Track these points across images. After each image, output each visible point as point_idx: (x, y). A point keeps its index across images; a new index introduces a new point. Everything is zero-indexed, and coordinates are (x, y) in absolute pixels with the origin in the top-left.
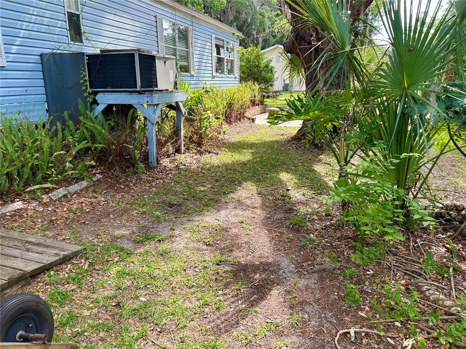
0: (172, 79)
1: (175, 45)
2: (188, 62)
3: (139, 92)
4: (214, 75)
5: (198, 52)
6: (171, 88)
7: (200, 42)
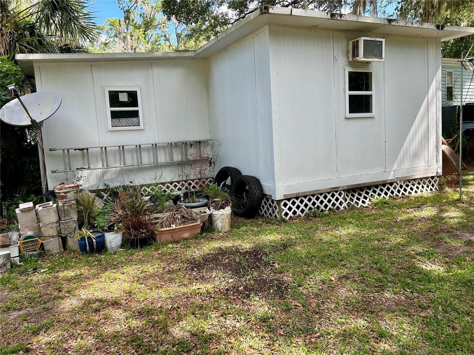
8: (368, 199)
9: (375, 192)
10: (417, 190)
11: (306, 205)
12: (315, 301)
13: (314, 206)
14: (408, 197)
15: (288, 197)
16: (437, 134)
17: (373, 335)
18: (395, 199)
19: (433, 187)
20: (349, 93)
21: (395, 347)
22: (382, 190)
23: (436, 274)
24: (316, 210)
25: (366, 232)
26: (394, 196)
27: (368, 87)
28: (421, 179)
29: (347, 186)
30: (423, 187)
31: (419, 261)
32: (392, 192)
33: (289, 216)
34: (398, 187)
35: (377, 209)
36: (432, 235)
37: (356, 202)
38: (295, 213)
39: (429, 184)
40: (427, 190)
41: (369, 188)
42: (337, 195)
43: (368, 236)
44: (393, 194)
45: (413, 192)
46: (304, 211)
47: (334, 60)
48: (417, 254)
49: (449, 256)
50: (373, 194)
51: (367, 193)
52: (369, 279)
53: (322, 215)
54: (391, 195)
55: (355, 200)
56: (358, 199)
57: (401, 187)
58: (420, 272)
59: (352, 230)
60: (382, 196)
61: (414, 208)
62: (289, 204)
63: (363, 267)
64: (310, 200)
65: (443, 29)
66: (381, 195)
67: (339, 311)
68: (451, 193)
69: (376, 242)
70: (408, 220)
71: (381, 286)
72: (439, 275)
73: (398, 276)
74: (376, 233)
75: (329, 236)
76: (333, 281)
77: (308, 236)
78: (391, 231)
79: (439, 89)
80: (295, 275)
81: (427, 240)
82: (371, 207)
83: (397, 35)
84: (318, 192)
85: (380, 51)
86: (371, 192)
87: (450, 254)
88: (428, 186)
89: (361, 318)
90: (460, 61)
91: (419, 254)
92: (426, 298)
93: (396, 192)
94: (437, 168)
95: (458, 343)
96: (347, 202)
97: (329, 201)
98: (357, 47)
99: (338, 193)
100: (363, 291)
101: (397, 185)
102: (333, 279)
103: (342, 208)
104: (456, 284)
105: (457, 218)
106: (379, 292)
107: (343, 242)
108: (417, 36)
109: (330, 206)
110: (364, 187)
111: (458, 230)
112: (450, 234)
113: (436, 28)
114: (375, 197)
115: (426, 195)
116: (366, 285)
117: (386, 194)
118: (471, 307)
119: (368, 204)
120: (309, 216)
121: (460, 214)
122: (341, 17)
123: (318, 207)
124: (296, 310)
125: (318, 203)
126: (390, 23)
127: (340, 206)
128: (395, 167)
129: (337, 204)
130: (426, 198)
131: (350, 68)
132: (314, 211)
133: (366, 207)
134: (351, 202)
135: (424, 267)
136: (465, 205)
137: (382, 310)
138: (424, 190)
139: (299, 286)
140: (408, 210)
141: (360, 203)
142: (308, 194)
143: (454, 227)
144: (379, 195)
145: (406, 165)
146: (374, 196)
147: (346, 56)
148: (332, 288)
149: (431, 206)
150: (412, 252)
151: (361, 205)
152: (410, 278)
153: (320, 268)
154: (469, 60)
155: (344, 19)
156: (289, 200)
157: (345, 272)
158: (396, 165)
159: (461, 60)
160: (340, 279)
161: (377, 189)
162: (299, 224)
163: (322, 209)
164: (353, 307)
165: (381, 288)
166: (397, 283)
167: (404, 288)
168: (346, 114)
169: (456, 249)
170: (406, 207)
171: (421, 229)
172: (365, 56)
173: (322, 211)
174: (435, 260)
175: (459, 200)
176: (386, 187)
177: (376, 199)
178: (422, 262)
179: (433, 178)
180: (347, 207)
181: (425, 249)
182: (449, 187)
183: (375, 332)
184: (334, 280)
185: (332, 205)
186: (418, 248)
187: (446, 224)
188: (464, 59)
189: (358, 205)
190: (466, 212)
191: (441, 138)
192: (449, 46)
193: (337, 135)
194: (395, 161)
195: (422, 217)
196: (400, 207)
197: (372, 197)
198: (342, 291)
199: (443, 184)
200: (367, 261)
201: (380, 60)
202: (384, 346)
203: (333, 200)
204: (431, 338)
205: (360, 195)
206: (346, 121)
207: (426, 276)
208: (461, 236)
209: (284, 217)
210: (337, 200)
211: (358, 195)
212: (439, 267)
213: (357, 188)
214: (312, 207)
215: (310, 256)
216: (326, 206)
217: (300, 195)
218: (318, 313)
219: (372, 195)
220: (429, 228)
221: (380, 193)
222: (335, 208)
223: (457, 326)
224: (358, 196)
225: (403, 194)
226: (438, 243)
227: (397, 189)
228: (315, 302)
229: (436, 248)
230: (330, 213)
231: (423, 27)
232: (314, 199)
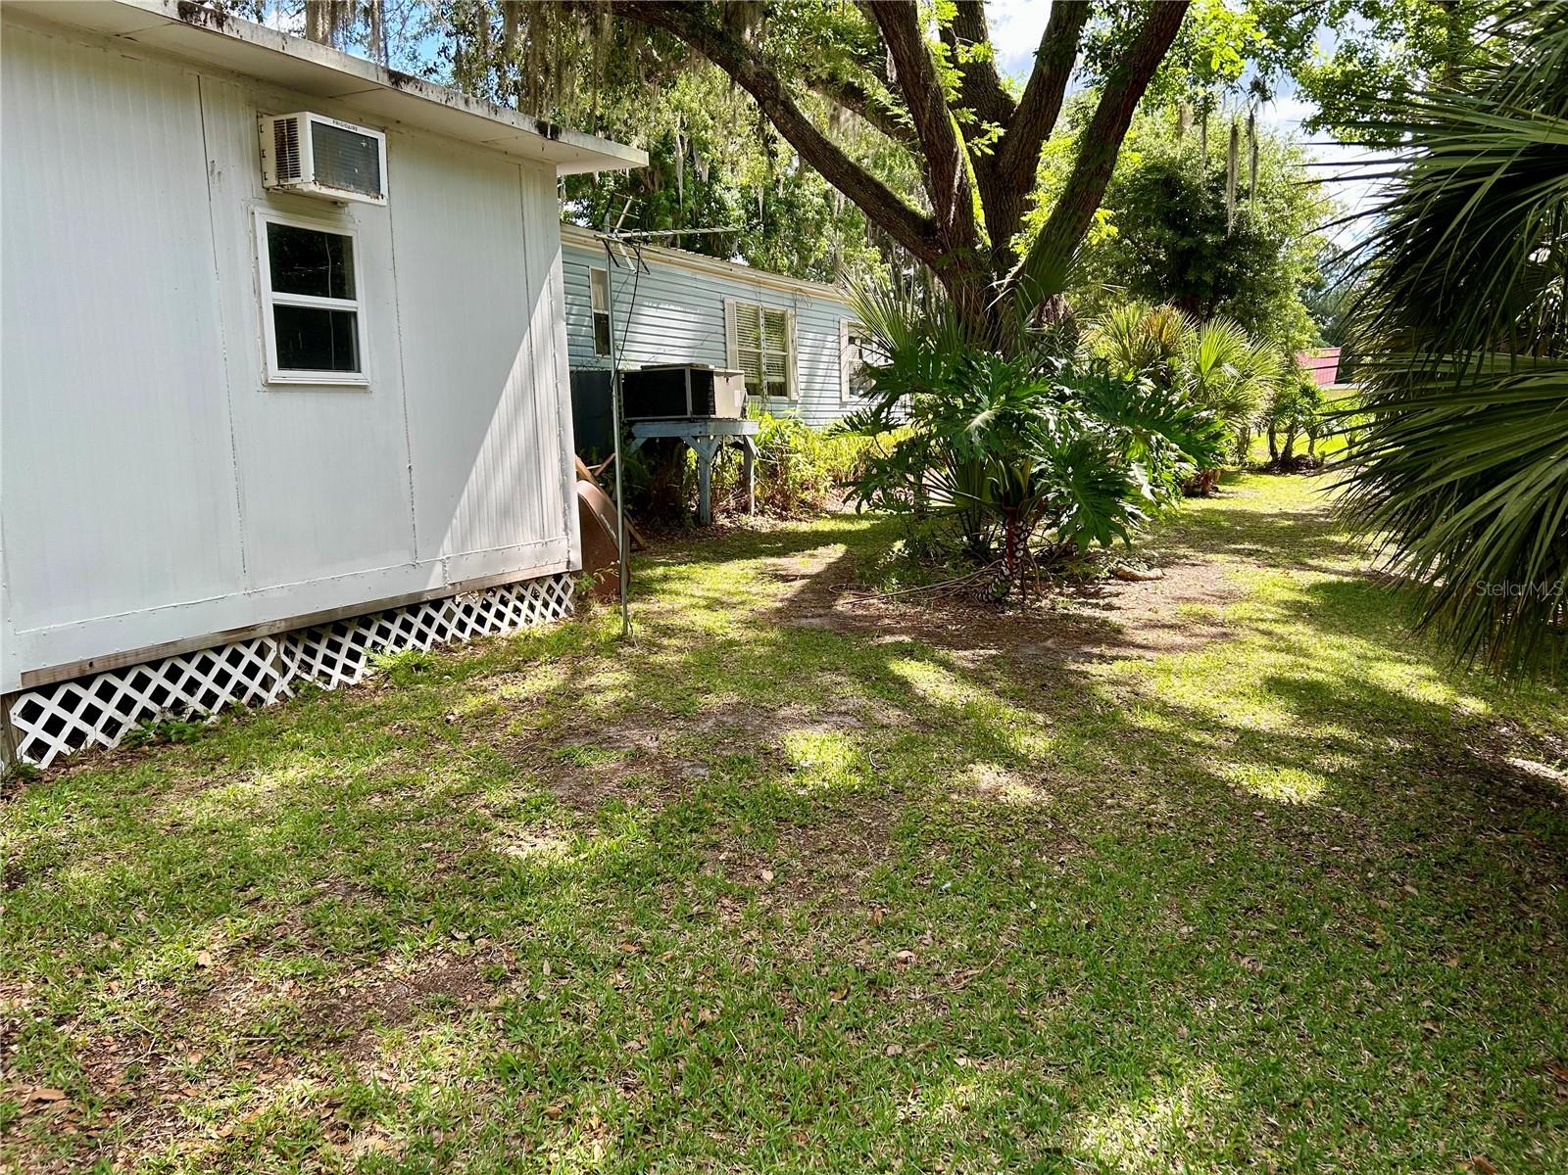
0: (738, 403)
1: (758, 346)
2: (785, 377)
3: (690, 420)
4: (844, 400)
5: (806, 357)
6: (736, 415)
7: (811, 336)
8: (363, 660)
9: (384, 633)
10: (515, 618)
11: (126, 705)
12: (126, 1060)
13: (160, 703)
14: (490, 641)
15: (45, 681)
16: (562, 449)
17: (332, 1120)
18: (449, 650)
19: (560, 605)
20: (272, 298)
21: (399, 1136)
22: (407, 626)
23: (545, 864)
24: (169, 715)
25: (347, 771)
26: (446, 642)
27: (342, 286)
28: (524, 584)
29: (286, 620)
30: (532, 608)
31: (502, 834)
32: (442, 631)
33: (50, 755)
34: (459, 614)
35: (392, 688)
36: (545, 750)
37: (321, 673)
38: (76, 738)
39: (548, 597)
40: (544, 617)
41: (365, 621)
42: (249, 655)
43: (350, 784)
44: (443, 636)
45: (504, 626)
46: (119, 725)
47: (210, 173)
48: (496, 816)
49: (583, 803)
50: (379, 640)
51: (360, 640)
52: (337, 930)
53: (193, 734)
54: (439, 639)
55: (318, 664)
56: (330, 662)
57: (468, 611)
58: (500, 869)
59: (298, 770)
60: (409, 646)
61: (503, 673)
62: (51, 707)
63: (322, 894)
64: (141, 683)
65: (557, 137)
66: (405, 641)
67: (217, 1071)
68: (606, 618)
69: (377, 799)
70: (482, 714)
71: (376, 942)
72: (550, 868)
73: (433, 897)
74: (378, 769)
75: (209, 804)
76: (204, 966)
77: (122, 821)
78: (428, 756)
79: (559, 315)
80: (46, 982)
81: (528, 765)
82: (371, 686)
83: (428, 131)
84: (172, 651)
85: (374, 171)
86: (371, 636)
87: (588, 798)
88: (546, 605)
89: (295, 1073)
90: (603, 240)
91: (503, 814)
92: (511, 945)
93: (452, 629)
94: (566, 549)
95: (586, 1058)
96: (290, 676)
97: (222, 679)
98: (293, 143)
99: (255, 646)
100: (312, 976)
101: (454, 608)
102: (204, 958)
103: (270, 698)
104: (596, 882)
105: (614, 688)
106: (369, 965)
107: (258, 819)
108: (486, 146)
109: (225, 695)
110: (349, 620)
111: (613, 724)
112: (593, 738)
113: (537, 132)
114: (387, 652)
115: (540, 632)
116: (328, 951)
117: (422, 637)
118: (628, 942)
119: (364, 675)
120: (140, 744)
121: (625, 677)
122: (220, 24)
123: (178, 703)
124: (39, 1120)
125: (176, 691)
126: (396, 83)
127: (263, 694)
128: (447, 548)
129: (254, 686)
130: (539, 640)
131: (274, 212)
132: (163, 721)
133: (358, 686)
134: (305, 676)
135: (513, 851)
136: (637, 651)
137: (370, 1023)
138: (536, 617)
139: (60, 1021)
140: (485, 683)
141: (337, 674)
142: (131, 661)
143: (604, 715)
144: (400, 641)
145: (482, 542)
146: (383, 647)
147: (254, 167)
148: (199, 997)
149: (551, 663)
150: (482, 811)
151: (340, 682)
152: (471, 893)
153: (157, 931)
154: (625, 239)
155: (234, 35)
156: (48, 691)
157: (256, 921)
158: (447, 542)
159: (605, 236)
160: (234, 953)
161: (393, 622)
162: (96, 779)
163: (195, 711)
164: (271, 1042)
165: (377, 949)
166: (429, 922)
167: (447, 933)
168: (265, 369)
169: (602, 781)
170: (481, 672)
171: (515, 736)
172: (320, 177)
173: (195, 716)
174: (544, 822)
175: (623, 639)
176: (421, 615)
177: (390, 656)
178: (510, 836)
179: (558, 578)
180: (290, 693)
181: (521, 795)
182: (602, 601)
183: (339, 1105)
184: (208, 963)
185: (233, 693)
186: (501, 795)
187: (584, 710)
188: (614, 236)
189: (328, 683)
190: (637, 671)
191: (574, 461)
192: (605, 197)
193: (237, 443)
194: (446, 531)
195: (522, 697)
196: (462, 674)
197: (376, 652)
198: (234, 996)
199: (587, 594)
200: (339, 869)
201: (375, 201)
202: (366, 1144)
203: (237, 674)
204: (512, 1070)
205: (335, 647)
206: (268, 396)
207: (516, 879)
208: (618, 741)
209: (27, 760)
210: (251, 671)
211: (327, 647)
212: (554, 843)
213: (323, 626)
214: (153, 707)
215: (122, 895)
216: (209, 699)
217: (97, 668)
218: (130, 1103)
219: (375, 644)
220: (539, 730)
221: (403, 634)
222: (245, 700)
223: (586, 1008)
224: (329, 653)
225: (474, 632)
226: (558, 768)
227: (455, 620)
228: (121, 1065)
229: (550, 788)
230: (223, 722)
231: (498, 118)
232: (158, 679)
